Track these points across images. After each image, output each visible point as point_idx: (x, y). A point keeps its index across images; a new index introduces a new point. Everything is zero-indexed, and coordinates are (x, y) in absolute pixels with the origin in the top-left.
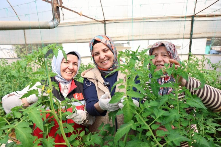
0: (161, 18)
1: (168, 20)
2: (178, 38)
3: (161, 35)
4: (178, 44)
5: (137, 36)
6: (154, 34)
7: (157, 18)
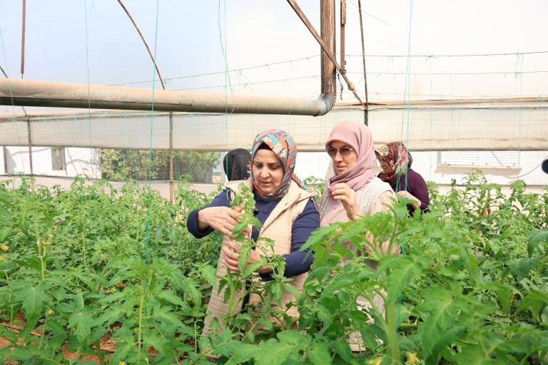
0: (501, 101)
1: (518, 105)
2: (541, 148)
3: (499, 140)
4: (514, 164)
5: (440, 141)
6: (483, 138)
7: (491, 101)
